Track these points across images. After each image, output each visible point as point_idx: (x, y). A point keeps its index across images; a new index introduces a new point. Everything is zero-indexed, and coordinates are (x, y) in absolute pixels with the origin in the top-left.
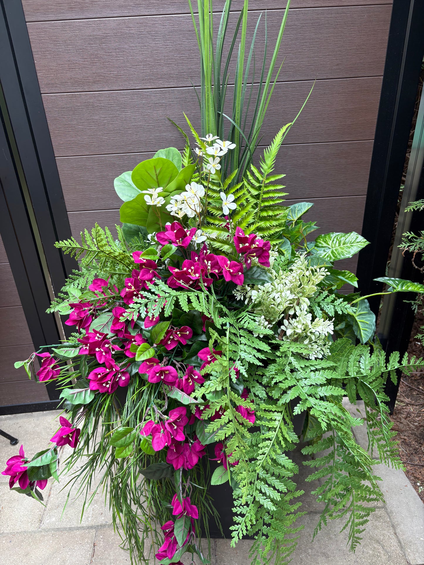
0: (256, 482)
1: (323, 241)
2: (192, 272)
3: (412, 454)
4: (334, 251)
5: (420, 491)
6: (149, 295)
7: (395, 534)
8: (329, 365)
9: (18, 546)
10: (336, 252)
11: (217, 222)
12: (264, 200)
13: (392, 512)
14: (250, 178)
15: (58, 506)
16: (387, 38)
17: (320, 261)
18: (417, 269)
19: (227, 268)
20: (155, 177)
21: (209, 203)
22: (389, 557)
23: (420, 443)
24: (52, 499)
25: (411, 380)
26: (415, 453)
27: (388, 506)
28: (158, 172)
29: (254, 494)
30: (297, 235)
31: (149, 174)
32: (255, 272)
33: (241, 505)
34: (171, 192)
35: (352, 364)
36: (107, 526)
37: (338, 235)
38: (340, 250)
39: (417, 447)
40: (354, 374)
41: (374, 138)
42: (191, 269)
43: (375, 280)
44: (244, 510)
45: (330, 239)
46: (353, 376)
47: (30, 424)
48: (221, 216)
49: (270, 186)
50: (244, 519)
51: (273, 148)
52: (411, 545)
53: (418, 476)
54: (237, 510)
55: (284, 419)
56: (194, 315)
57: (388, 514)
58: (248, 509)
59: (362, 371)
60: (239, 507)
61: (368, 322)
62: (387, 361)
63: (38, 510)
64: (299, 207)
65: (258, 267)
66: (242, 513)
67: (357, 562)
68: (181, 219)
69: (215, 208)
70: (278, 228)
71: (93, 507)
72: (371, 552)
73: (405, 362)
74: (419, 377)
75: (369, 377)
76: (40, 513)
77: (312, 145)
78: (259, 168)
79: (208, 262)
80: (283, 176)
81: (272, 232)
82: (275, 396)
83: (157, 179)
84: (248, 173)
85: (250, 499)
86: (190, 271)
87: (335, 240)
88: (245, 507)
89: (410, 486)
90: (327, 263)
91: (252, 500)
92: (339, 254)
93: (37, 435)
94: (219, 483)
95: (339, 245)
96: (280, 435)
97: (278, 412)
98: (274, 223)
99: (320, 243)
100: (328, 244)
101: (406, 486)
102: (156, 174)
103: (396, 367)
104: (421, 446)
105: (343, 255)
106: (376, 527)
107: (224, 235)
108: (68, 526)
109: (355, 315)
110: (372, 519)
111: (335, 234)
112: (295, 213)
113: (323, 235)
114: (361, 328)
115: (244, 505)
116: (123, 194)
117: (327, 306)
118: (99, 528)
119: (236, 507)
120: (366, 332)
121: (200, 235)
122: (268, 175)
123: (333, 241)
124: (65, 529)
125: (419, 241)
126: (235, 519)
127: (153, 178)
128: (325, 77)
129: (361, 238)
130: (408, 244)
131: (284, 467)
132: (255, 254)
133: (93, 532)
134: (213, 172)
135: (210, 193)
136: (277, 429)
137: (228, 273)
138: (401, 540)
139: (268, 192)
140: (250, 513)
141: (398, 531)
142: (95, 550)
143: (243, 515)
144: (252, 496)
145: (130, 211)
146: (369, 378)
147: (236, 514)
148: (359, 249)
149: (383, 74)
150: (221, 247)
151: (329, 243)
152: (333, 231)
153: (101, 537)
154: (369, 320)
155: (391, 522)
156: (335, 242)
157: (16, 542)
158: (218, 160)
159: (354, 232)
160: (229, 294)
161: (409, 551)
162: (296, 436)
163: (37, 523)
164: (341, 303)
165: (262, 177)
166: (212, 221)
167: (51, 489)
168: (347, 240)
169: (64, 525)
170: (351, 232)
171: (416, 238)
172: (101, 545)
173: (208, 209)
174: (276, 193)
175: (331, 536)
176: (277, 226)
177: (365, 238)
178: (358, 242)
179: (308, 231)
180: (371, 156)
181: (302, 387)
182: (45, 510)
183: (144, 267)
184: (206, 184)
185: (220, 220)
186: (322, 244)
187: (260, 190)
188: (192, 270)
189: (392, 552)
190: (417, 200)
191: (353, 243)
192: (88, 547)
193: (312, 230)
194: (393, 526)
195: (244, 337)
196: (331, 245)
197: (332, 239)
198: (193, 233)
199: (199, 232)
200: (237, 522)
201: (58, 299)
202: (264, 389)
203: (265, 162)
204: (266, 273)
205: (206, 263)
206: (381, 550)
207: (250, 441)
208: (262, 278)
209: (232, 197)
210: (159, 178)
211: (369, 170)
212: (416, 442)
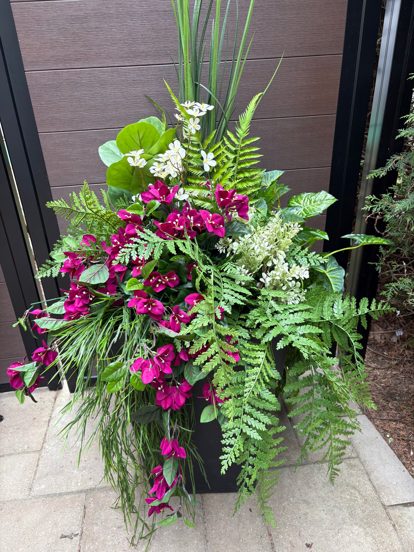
0: (243, 416)
1: (295, 201)
2: (176, 224)
3: (380, 410)
4: (306, 209)
5: (390, 441)
6: (139, 241)
7: (370, 480)
8: (305, 308)
9: (9, 513)
10: (307, 210)
11: (198, 182)
12: (240, 163)
13: (365, 461)
14: (227, 143)
15: (47, 475)
16: (345, 18)
17: (293, 218)
18: (379, 233)
19: (209, 221)
20: (138, 142)
21: (190, 164)
22: (365, 501)
23: (387, 401)
24: (40, 468)
25: (377, 347)
26: (384, 409)
27: (361, 455)
28: (141, 136)
29: (241, 427)
30: (271, 196)
31: (132, 139)
32: (235, 226)
33: (229, 437)
34: (154, 155)
35: (327, 309)
36: (96, 490)
37: (309, 195)
38: (311, 208)
39: (385, 404)
40: (328, 318)
41: (336, 112)
42: (176, 221)
43: (343, 237)
44: (232, 441)
45: (302, 199)
46: (327, 320)
47: (15, 402)
48: (202, 175)
49: (246, 149)
50: (232, 449)
51: (248, 114)
52: (384, 489)
53: (387, 429)
54: (225, 442)
55: (266, 357)
56: (180, 264)
57: (362, 463)
58: (236, 440)
59: (336, 315)
60: (228, 439)
61: (338, 277)
62: (358, 306)
63: (27, 479)
64: (272, 174)
65: (238, 221)
66: (231, 444)
67: (336, 506)
68: (164, 179)
69: (195, 168)
70: (254, 189)
71: (82, 473)
72: (348, 497)
73: (373, 307)
74: (384, 344)
75: (342, 320)
76: (29, 482)
77: (280, 120)
78: (234, 133)
79: (191, 218)
80: (258, 139)
81: (249, 192)
82: (258, 336)
83: (140, 143)
84: (225, 139)
85: (237, 431)
86: (174, 223)
87: (306, 199)
88: (233, 438)
89: (380, 438)
90: (300, 219)
91: (240, 432)
92: (311, 211)
93: (22, 412)
94: (208, 421)
95: (310, 203)
96: (264, 371)
97: (261, 351)
98: (251, 184)
99: (293, 203)
100: (300, 204)
101: (377, 438)
102: (140, 139)
103: (366, 312)
104: (388, 404)
105: (314, 211)
106: (352, 475)
107: (206, 193)
108: (58, 492)
109: (325, 272)
110: (347, 468)
111: (306, 194)
112: (268, 179)
113: (295, 196)
114: (332, 283)
115: (232, 437)
116: (107, 160)
117: (301, 259)
118: (89, 491)
119: (224, 439)
120: (336, 286)
121: (182, 193)
122: (243, 139)
123: (305, 200)
124: (55, 495)
125: (380, 203)
126: (225, 449)
127: (136, 143)
128: (290, 55)
129: (330, 196)
130: (371, 207)
131: (267, 401)
132: (235, 207)
133: (83, 495)
134: (194, 132)
135: (191, 155)
136: (261, 366)
137: (211, 226)
138: (375, 485)
139: (244, 155)
140: (238, 443)
141: (372, 477)
142: (86, 512)
143: (231, 446)
144: (239, 428)
145: (116, 173)
146: (343, 322)
147: (225, 445)
148: (329, 205)
149: (342, 52)
150: (203, 205)
151: (300, 202)
152: (304, 192)
153: (91, 499)
154: (339, 275)
155: (366, 470)
156: (306, 201)
157: (6, 509)
158: (198, 120)
159: (323, 191)
160: (211, 249)
161: (383, 494)
162: (278, 373)
163: (27, 491)
164: (314, 255)
165: (238, 142)
166: (193, 181)
167: (39, 459)
168: (317, 199)
169: (54, 491)
170: (320, 191)
171: (378, 201)
172: (92, 507)
173: (189, 170)
174: (251, 155)
175: (311, 485)
176: (253, 187)
177: (334, 196)
178: (327, 200)
179: (281, 193)
180: (334, 129)
181: (283, 327)
182: (34, 479)
183: (130, 222)
184: (186, 146)
185: (200, 179)
186: (294, 204)
187: (236, 154)
188: (177, 223)
189: (368, 496)
190: (377, 168)
191: (323, 201)
192: (79, 509)
193: (285, 192)
194: (367, 474)
195: (227, 283)
196: (302, 204)
197: (303, 199)
198: (176, 191)
199: (181, 190)
200: (226, 452)
201: (46, 266)
202: (247, 331)
203: (240, 127)
204: (245, 227)
205: (189, 218)
206: (357, 494)
207: (236, 378)
208: (242, 231)
209: (211, 155)
210: (142, 142)
211: (333, 143)
212: (383, 400)
